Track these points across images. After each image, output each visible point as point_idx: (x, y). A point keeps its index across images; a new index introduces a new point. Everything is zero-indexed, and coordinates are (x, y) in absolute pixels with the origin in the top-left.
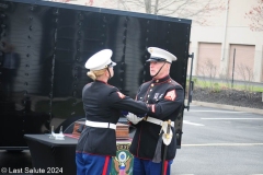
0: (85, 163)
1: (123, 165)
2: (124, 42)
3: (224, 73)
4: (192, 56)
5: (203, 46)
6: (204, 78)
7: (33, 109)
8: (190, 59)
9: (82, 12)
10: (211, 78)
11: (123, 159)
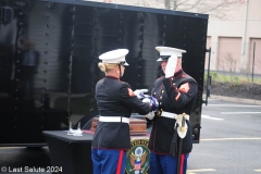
0: (100, 158)
1: (138, 160)
2: (141, 37)
3: (245, 67)
4: (210, 51)
5: (223, 41)
6: (224, 72)
7: (52, 105)
8: (207, 54)
9: (99, 8)
10: (231, 73)
11: (139, 154)
